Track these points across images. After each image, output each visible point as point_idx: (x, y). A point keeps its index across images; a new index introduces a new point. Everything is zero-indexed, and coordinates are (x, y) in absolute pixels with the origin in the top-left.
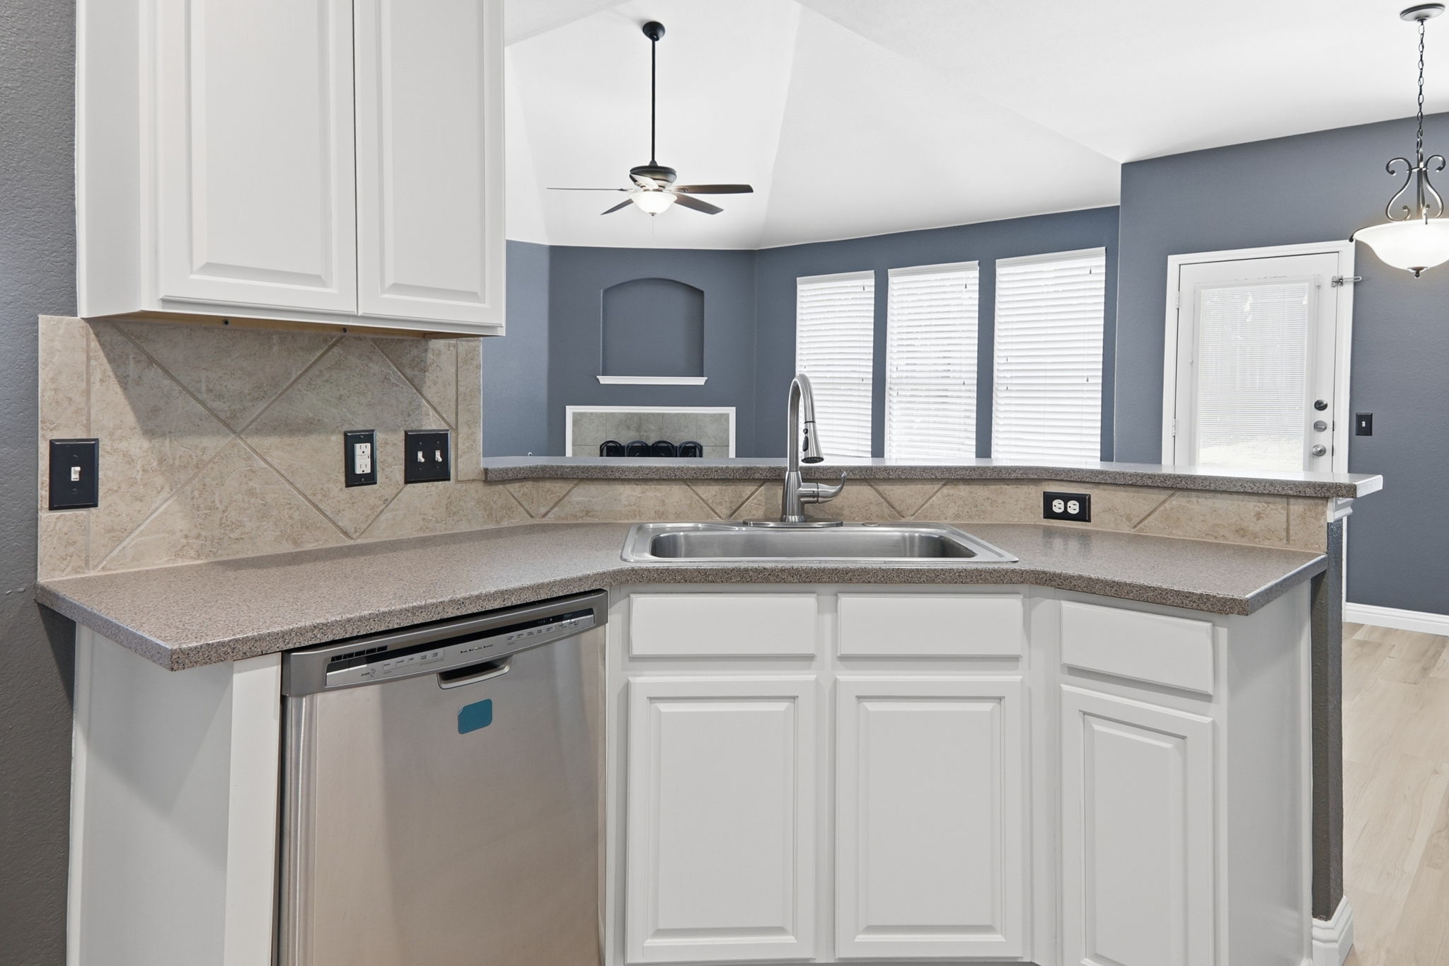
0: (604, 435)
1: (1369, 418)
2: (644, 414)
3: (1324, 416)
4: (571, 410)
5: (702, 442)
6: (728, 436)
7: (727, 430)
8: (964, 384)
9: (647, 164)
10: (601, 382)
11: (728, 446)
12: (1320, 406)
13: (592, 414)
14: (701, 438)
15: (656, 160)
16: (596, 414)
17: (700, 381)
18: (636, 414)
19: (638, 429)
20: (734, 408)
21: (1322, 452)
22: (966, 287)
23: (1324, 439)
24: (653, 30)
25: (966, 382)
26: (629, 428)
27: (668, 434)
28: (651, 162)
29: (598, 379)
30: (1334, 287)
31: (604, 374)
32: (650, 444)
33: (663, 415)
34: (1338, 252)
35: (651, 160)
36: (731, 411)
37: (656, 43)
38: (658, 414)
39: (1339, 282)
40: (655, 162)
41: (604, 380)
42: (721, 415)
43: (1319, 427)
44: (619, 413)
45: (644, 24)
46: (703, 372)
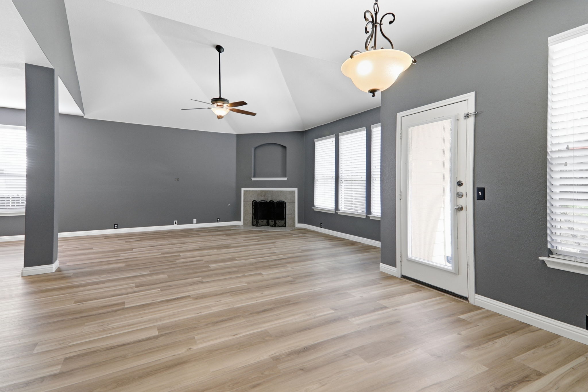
0: (254, 198)
1: (482, 190)
2: (266, 191)
3: (461, 189)
4: (243, 190)
5: (285, 201)
6: (295, 199)
7: (295, 197)
8: (362, 178)
9: (218, 97)
10: (253, 180)
11: (295, 203)
12: (460, 184)
13: (250, 191)
14: (285, 200)
15: (221, 96)
16: (251, 191)
17: (285, 179)
18: (264, 191)
19: (265, 196)
20: (297, 189)
21: (461, 209)
22: (362, 138)
23: (461, 202)
24: (219, 48)
25: (362, 177)
26: (261, 196)
27: (274, 198)
28: (219, 97)
29: (251, 179)
30: (465, 119)
31: (254, 177)
32: (268, 201)
33: (272, 191)
34: (467, 100)
35: (219, 96)
36: (296, 190)
37: (220, 53)
38: (271, 191)
39: (467, 116)
40: (221, 97)
41: (254, 179)
42: (293, 191)
43: (460, 195)
44: (259, 191)
45: (215, 47)
46: (286, 175)
